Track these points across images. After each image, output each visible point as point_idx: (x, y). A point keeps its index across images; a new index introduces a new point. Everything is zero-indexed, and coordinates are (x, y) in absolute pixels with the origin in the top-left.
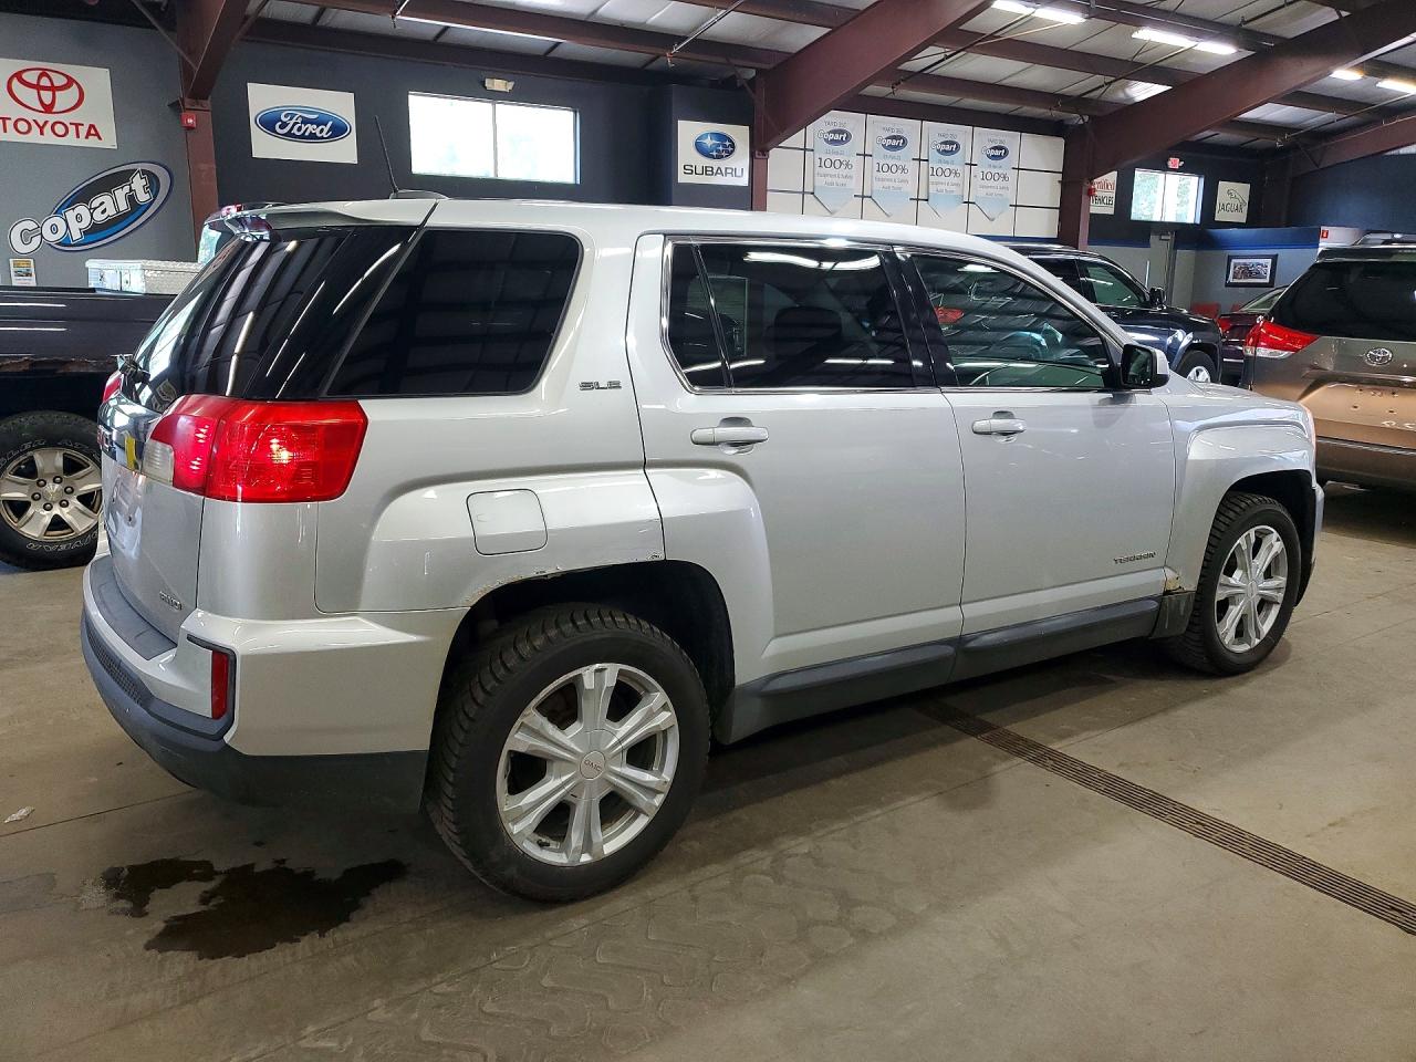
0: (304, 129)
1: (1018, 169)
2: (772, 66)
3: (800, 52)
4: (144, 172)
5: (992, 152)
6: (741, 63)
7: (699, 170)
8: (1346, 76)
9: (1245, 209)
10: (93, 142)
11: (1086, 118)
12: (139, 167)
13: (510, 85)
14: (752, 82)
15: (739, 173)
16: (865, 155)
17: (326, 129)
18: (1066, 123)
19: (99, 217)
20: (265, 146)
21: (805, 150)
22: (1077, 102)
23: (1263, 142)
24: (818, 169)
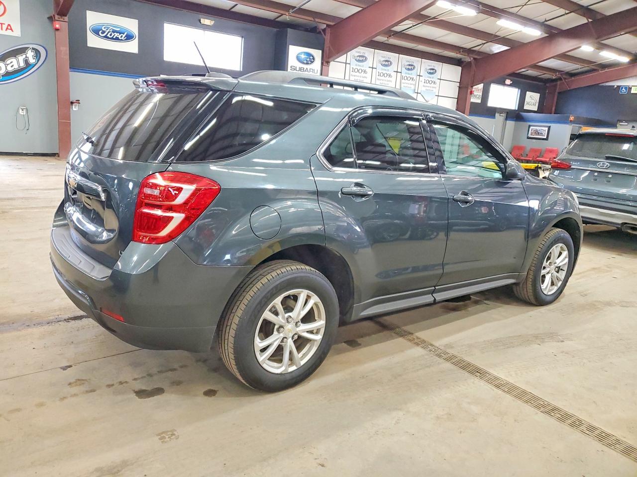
0: (113, 35)
1: (440, 79)
2: (334, 23)
3: (347, 18)
4: (33, 49)
5: (429, 71)
6: (319, 21)
7: (298, 69)
8: (586, 49)
9: (537, 105)
10: (9, 33)
11: (472, 59)
12: (31, 46)
13: (213, 23)
14: (324, 30)
15: (316, 72)
16: (373, 68)
17: (124, 36)
18: (462, 60)
19: (10, 69)
20: (94, 41)
21: (346, 63)
22: (469, 51)
23: (548, 76)
24: (351, 73)
